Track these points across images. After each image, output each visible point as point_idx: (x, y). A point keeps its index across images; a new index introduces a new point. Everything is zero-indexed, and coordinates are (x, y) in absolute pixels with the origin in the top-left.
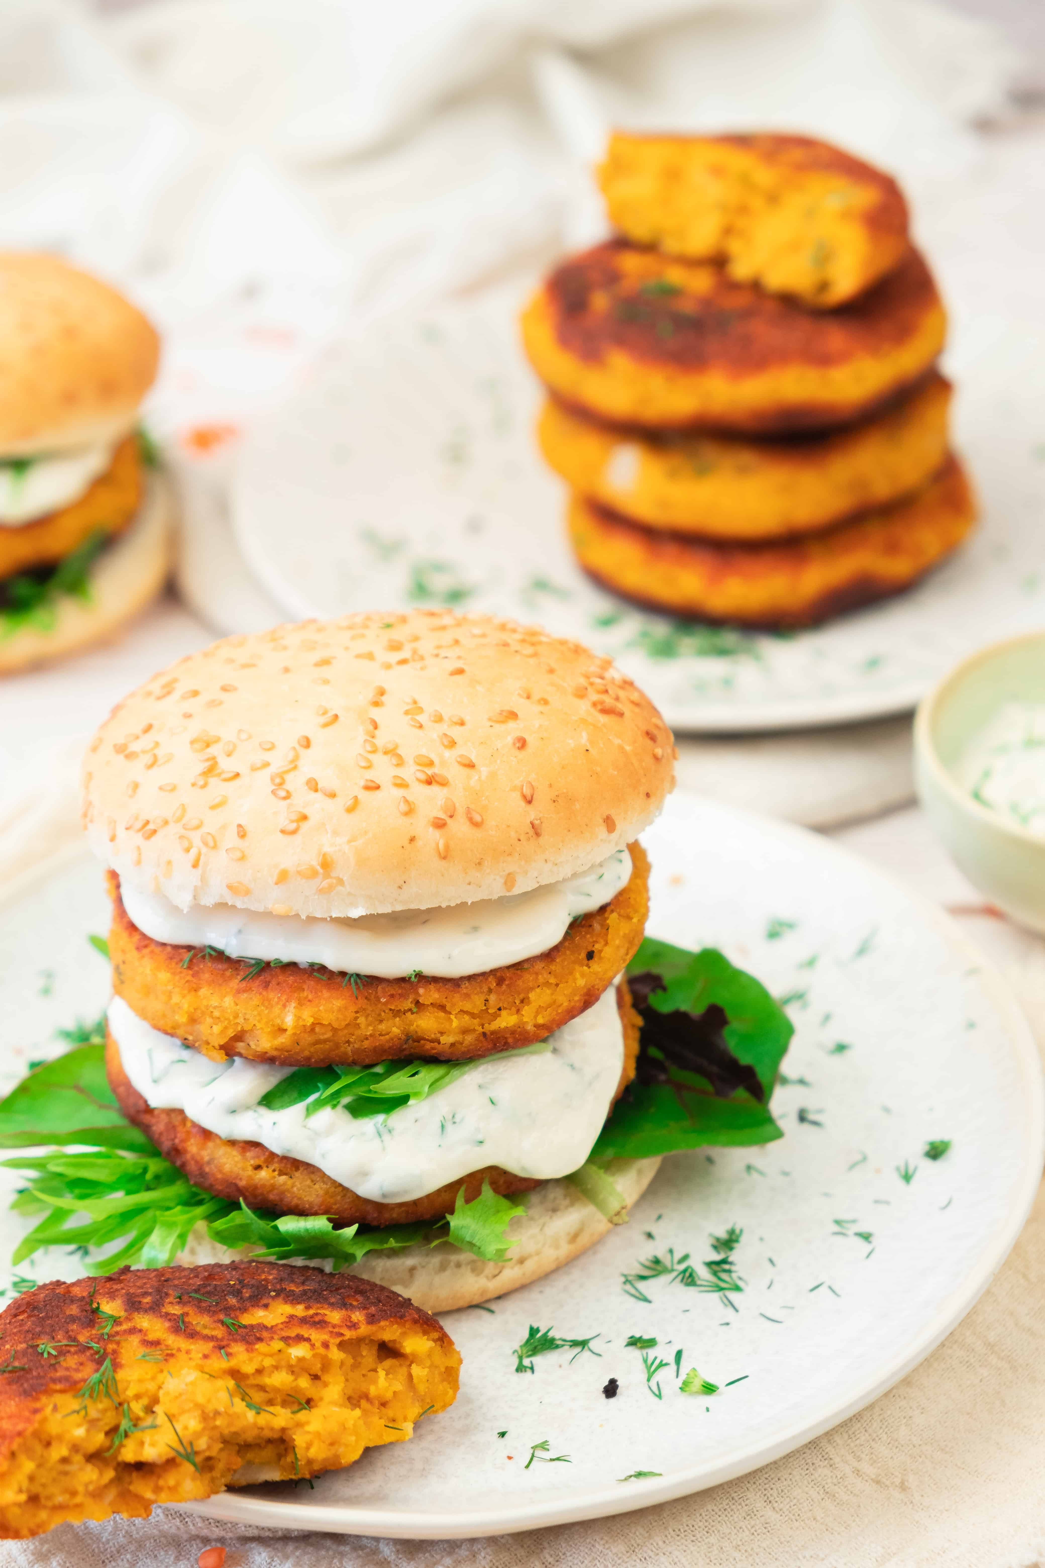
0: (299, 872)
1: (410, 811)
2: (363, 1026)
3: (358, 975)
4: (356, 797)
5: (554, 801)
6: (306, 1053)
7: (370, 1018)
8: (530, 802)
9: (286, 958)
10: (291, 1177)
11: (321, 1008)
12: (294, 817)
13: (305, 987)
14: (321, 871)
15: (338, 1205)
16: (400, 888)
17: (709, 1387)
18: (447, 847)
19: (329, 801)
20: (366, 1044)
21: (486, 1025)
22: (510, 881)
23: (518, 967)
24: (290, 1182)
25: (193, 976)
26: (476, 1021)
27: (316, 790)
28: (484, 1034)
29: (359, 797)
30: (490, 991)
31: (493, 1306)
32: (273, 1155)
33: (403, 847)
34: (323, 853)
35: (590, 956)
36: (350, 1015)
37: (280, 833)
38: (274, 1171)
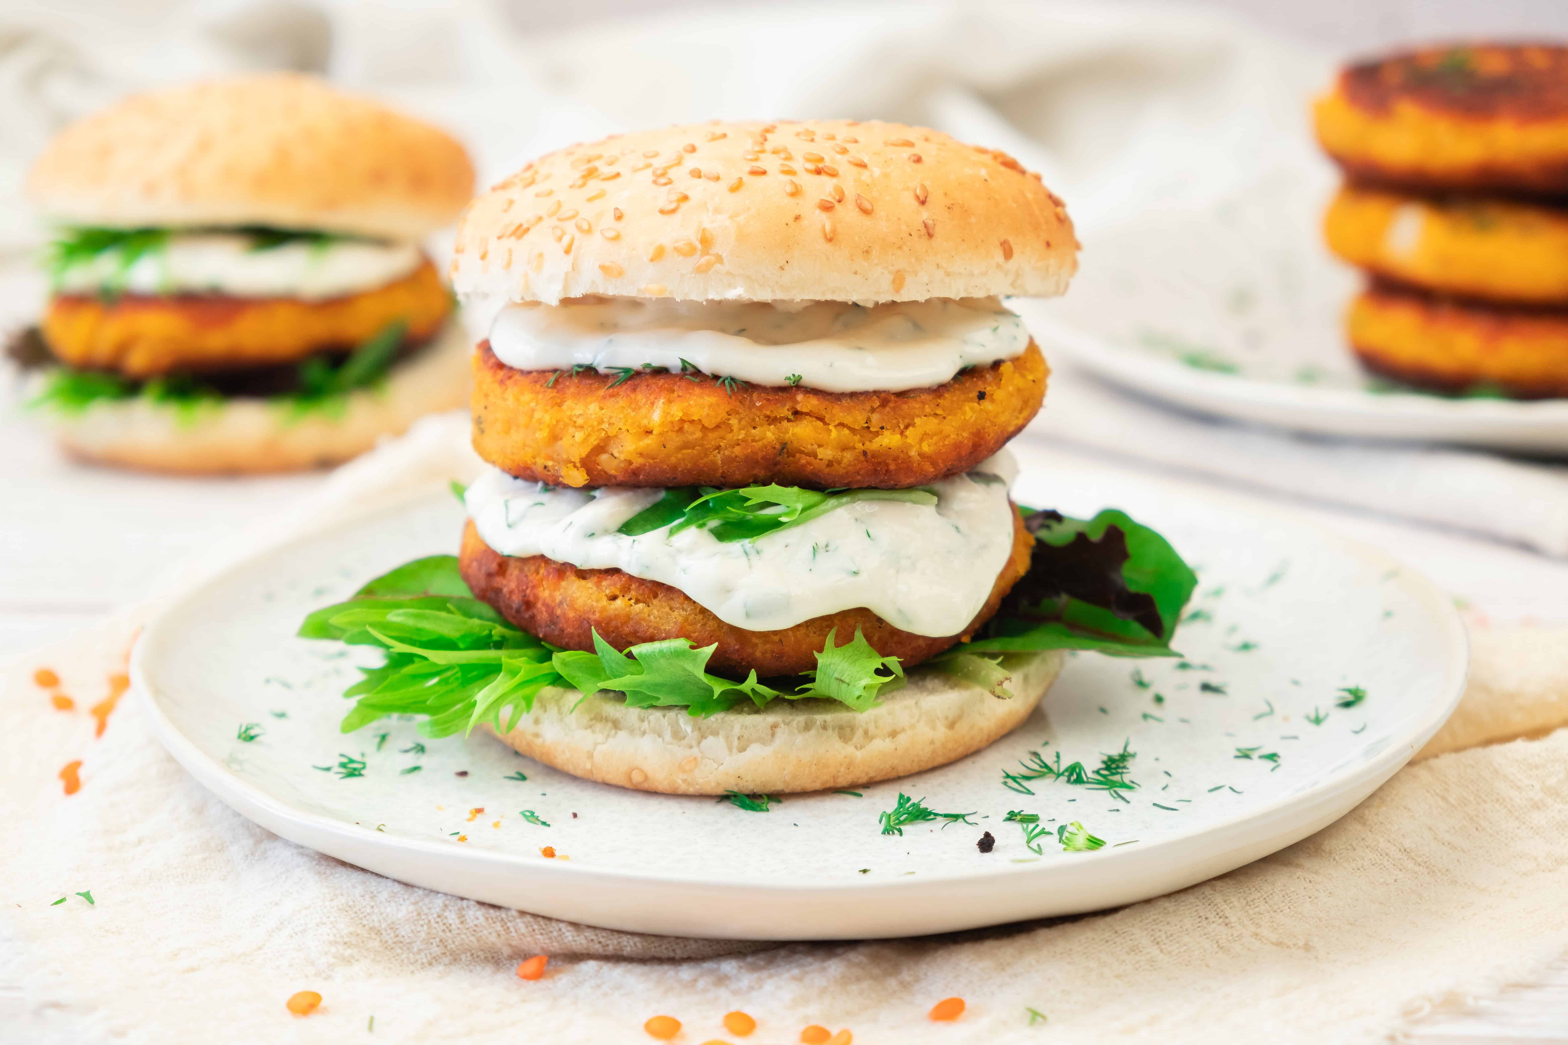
0: (676, 249)
1: (796, 193)
2: (735, 428)
3: (733, 379)
4: (741, 179)
5: (949, 208)
6: (673, 460)
7: (743, 423)
8: (923, 203)
9: (656, 363)
10: (648, 606)
11: (691, 403)
12: (674, 197)
13: (676, 388)
14: (699, 246)
15: (697, 634)
16: (782, 268)
17: (1094, 840)
18: (834, 231)
19: (712, 184)
20: (737, 450)
21: (867, 443)
22: (898, 281)
23: (903, 395)
24: (647, 610)
25: (557, 392)
26: (857, 438)
27: (700, 177)
28: (865, 453)
29: (743, 180)
30: (873, 410)
31: (860, 791)
32: (631, 578)
33: (787, 224)
34: (702, 228)
35: (982, 396)
36: (723, 415)
37: (659, 214)
38: (630, 599)
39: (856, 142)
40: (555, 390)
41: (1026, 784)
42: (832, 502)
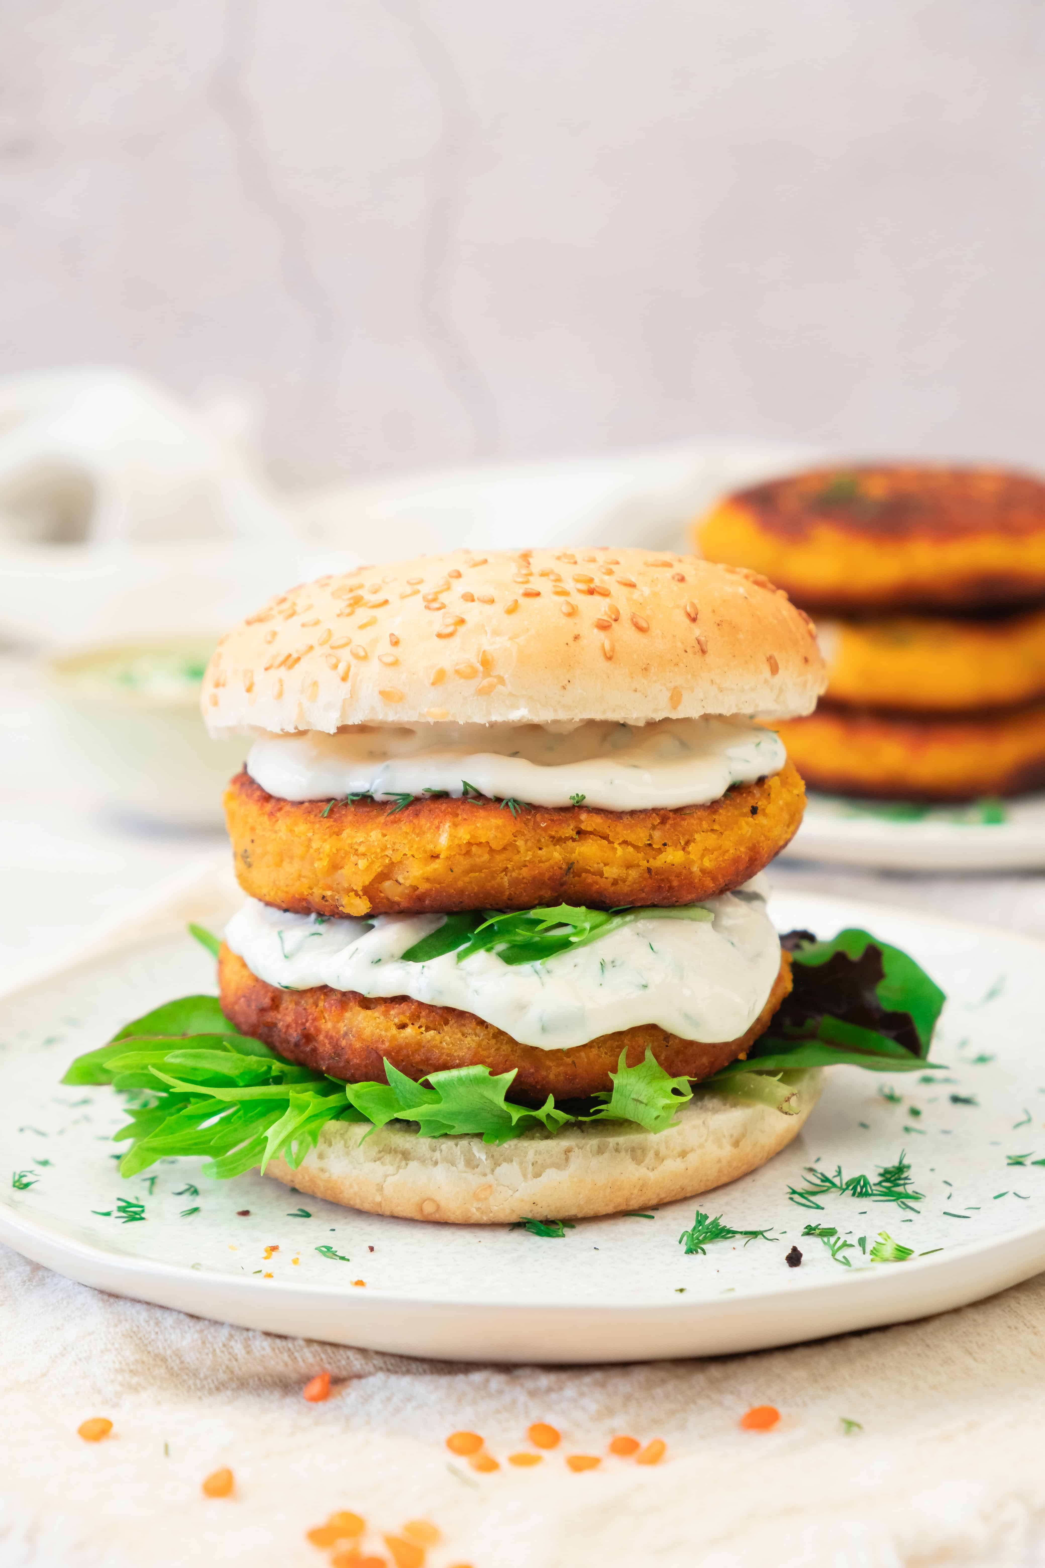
0: (457, 672)
1: (572, 613)
2: (522, 849)
3: (515, 801)
4: (516, 601)
5: (718, 625)
6: (460, 884)
7: (529, 844)
8: (694, 620)
9: (437, 786)
10: (439, 1033)
11: (478, 825)
12: (450, 621)
13: (459, 812)
14: (481, 668)
15: (491, 1058)
16: (564, 688)
17: (902, 1249)
18: (613, 649)
19: (487, 607)
20: (525, 872)
21: (651, 860)
22: (676, 698)
23: (679, 811)
24: (438, 1037)
25: (335, 821)
26: (641, 855)
27: (473, 600)
28: (649, 870)
29: (519, 602)
30: (654, 827)
31: (650, 1213)
32: (420, 1004)
33: (567, 644)
34: (483, 650)
35: (754, 811)
36: (509, 837)
37: (436, 637)
38: (420, 1027)
39: (617, 563)
40: (332, 820)
41: (812, 1198)
42: (617, 921)
